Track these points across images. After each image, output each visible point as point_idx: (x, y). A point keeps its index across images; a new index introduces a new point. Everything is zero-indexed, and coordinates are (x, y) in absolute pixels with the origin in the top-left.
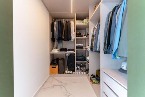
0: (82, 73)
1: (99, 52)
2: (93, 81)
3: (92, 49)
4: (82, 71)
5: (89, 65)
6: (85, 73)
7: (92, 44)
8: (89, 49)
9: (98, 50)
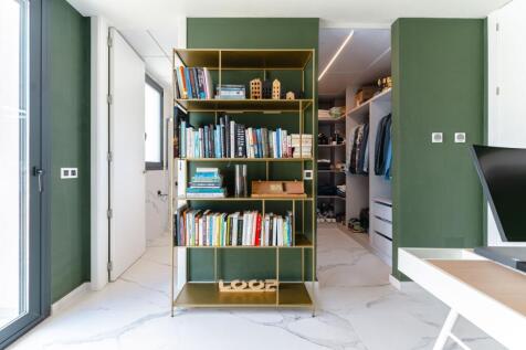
0: (329, 220)
1: (367, 174)
2: (356, 227)
3: (352, 170)
4: (328, 217)
5: (344, 202)
6: (334, 220)
7: (353, 160)
8: (347, 169)
9: (365, 170)
